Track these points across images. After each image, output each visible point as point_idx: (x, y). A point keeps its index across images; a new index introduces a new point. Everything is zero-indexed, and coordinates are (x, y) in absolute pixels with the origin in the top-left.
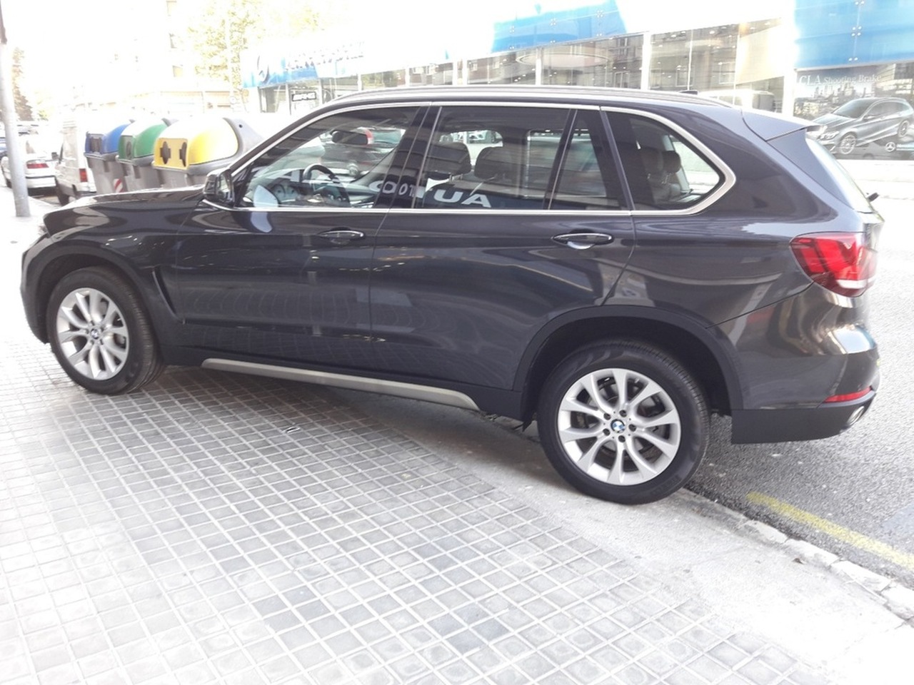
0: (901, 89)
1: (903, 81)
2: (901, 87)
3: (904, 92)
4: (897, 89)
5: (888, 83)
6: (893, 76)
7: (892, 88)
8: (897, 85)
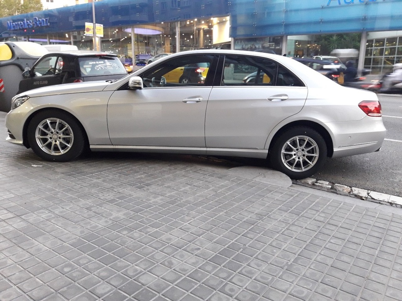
0: (272, 47)
1: (272, 44)
2: (271, 46)
3: (272, 48)
4: (270, 47)
5: (267, 45)
6: (268, 42)
7: (268, 46)
8: (270, 45)
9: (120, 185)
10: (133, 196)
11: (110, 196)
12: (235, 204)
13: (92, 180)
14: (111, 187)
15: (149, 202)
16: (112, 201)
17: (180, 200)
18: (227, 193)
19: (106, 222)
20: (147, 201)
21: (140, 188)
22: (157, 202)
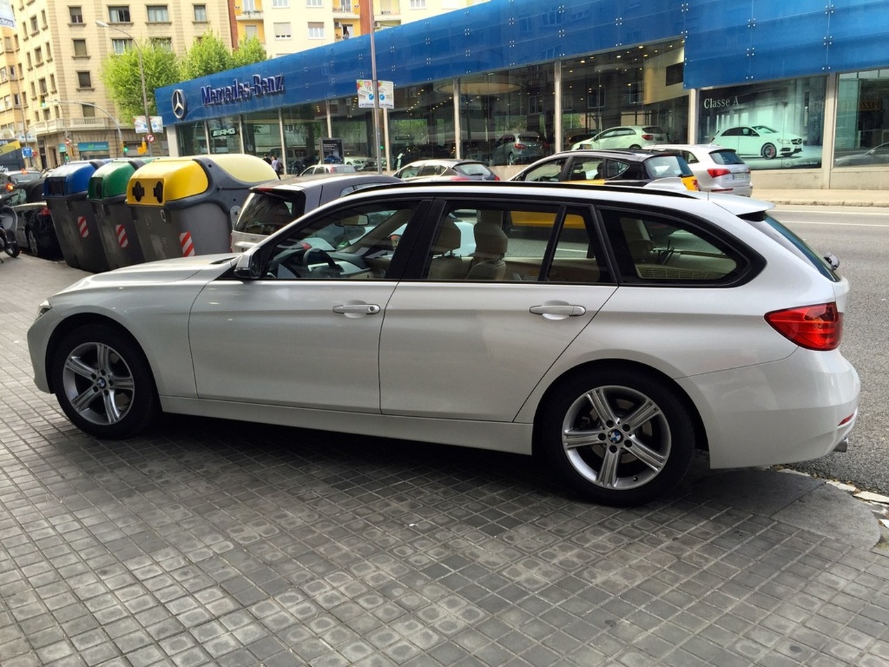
9: (448, 523)
10: (478, 557)
11: (428, 554)
12: (731, 601)
13: (388, 505)
14: (429, 526)
15: (517, 579)
16: (434, 571)
17: (589, 579)
18: (707, 560)
19: (427, 636)
20: (513, 578)
21: (494, 531)
22: (536, 582)
